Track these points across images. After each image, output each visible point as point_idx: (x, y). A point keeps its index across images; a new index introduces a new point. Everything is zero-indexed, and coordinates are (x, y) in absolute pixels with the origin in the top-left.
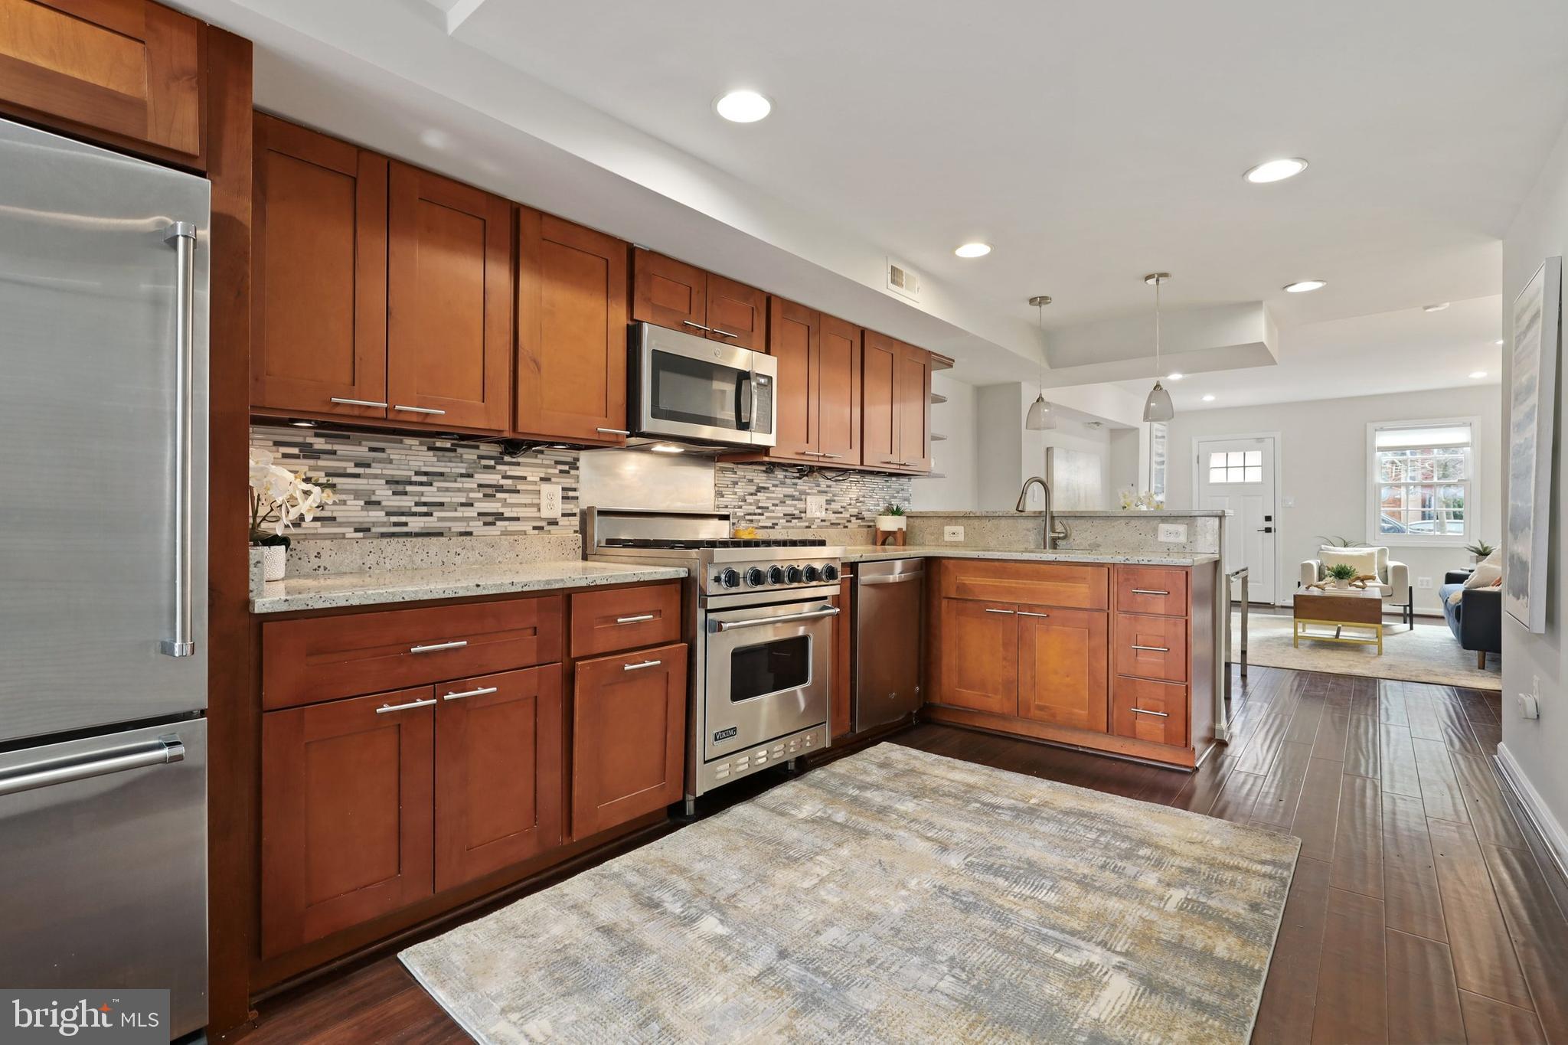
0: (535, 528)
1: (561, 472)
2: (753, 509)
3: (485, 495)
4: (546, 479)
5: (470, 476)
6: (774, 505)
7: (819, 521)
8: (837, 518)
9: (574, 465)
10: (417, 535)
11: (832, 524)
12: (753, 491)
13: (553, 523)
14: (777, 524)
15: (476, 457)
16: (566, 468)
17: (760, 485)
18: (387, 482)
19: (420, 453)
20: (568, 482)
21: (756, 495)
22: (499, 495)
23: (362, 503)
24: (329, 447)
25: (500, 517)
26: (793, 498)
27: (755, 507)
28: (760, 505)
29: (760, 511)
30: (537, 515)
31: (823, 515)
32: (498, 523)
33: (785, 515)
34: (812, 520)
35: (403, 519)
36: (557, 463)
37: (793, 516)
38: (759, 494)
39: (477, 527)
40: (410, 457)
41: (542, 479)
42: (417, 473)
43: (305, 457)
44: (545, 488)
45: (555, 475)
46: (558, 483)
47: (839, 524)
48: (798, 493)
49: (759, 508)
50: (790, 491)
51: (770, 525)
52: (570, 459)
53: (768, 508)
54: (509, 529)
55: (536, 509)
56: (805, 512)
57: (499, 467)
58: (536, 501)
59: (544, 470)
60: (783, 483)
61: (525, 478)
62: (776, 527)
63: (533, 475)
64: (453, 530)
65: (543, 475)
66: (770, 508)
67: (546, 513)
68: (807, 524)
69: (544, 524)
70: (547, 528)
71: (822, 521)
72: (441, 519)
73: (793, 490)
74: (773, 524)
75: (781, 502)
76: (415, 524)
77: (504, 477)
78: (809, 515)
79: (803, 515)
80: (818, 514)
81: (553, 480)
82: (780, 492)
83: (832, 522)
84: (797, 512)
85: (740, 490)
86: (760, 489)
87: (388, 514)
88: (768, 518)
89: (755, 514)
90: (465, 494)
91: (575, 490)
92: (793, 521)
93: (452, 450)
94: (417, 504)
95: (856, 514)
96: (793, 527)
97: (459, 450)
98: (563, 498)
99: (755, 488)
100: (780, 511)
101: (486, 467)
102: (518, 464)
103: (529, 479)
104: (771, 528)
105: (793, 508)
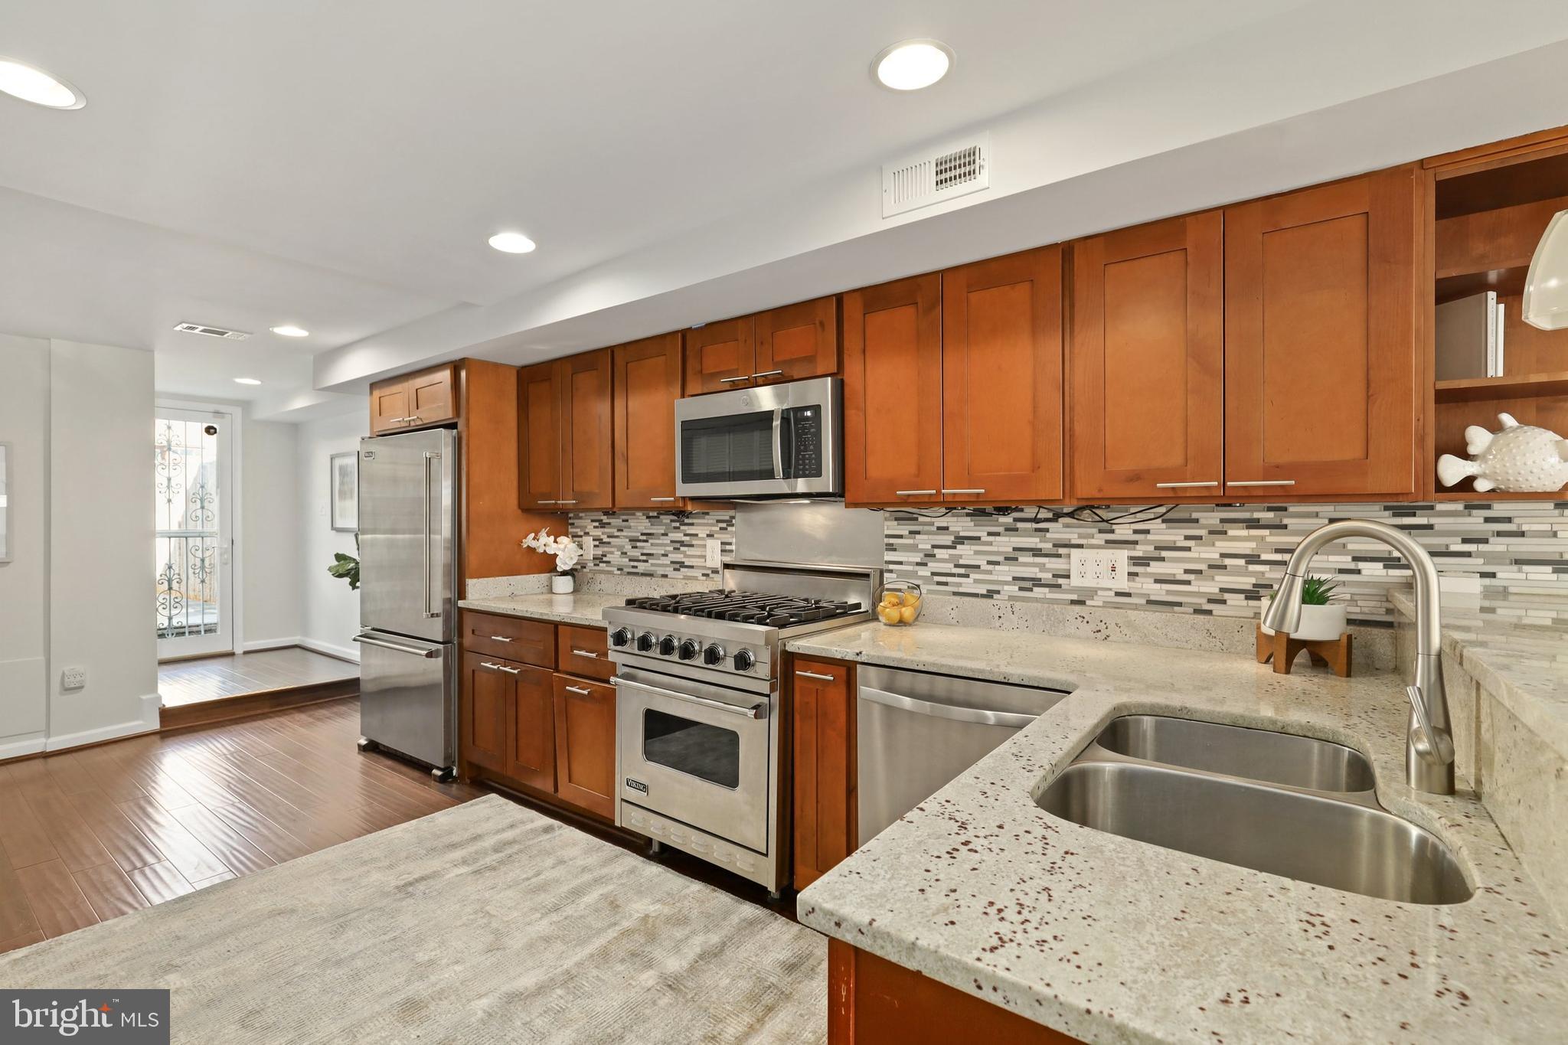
0: (703, 575)
1: (721, 529)
2: (949, 567)
3: (675, 549)
4: (710, 536)
5: (666, 535)
6: (989, 563)
7: (1113, 594)
8: (1168, 592)
9: (730, 523)
10: (643, 575)
11: (1149, 602)
12: (949, 543)
13: (715, 571)
14: (998, 592)
15: (669, 521)
16: (724, 525)
17: (962, 534)
18: (630, 541)
19: (643, 521)
20: (726, 538)
21: (955, 548)
22: (682, 549)
23: (620, 553)
24: (608, 521)
25: (682, 565)
26: (1037, 552)
27: (952, 565)
28: (961, 562)
29: (962, 571)
30: (704, 564)
31: (1124, 585)
32: (682, 569)
33: (1014, 579)
34: (1093, 592)
35: (635, 564)
36: (718, 521)
37: (1037, 582)
38: (958, 546)
39: (669, 571)
40: (640, 524)
41: (708, 536)
42: (642, 534)
43: (601, 527)
44: (710, 542)
45: (717, 532)
46: (717, 539)
47: (1180, 604)
48: (1050, 545)
49: (956, 566)
50: (1033, 542)
51: (985, 592)
52: (727, 518)
53: (978, 567)
54: (689, 574)
55: (704, 560)
56: (1068, 577)
57: (682, 528)
58: (704, 554)
59: (710, 528)
60: (1011, 530)
61: (697, 535)
62: (995, 596)
63: (702, 532)
64: (658, 572)
65: (708, 533)
66: (982, 568)
67: (709, 564)
68: (1075, 597)
69: (709, 572)
70: (711, 575)
71: (1118, 594)
72: (652, 565)
73: (1038, 540)
74: (988, 591)
75: (1007, 559)
76: (642, 567)
77: (685, 535)
78: (1075, 581)
79: (1061, 581)
80: (1109, 584)
81: (715, 536)
82: (1006, 544)
83: (1153, 598)
84: (1046, 576)
85: (924, 542)
86: (960, 540)
87: (630, 560)
88: (976, 581)
89: (953, 575)
90: (663, 548)
91: (730, 544)
92: (1035, 589)
93: (657, 517)
94: (642, 554)
95: (1250, 587)
96: (1036, 600)
97: (661, 517)
98: (722, 551)
99: (952, 538)
100: (1005, 572)
101: (675, 528)
102: (692, 524)
103: (700, 535)
104: (983, 596)
105: (1037, 570)
